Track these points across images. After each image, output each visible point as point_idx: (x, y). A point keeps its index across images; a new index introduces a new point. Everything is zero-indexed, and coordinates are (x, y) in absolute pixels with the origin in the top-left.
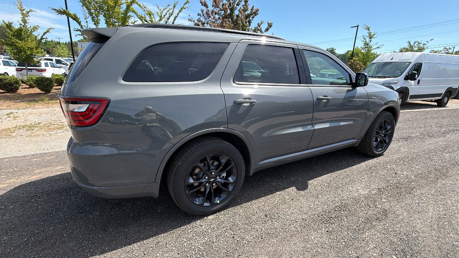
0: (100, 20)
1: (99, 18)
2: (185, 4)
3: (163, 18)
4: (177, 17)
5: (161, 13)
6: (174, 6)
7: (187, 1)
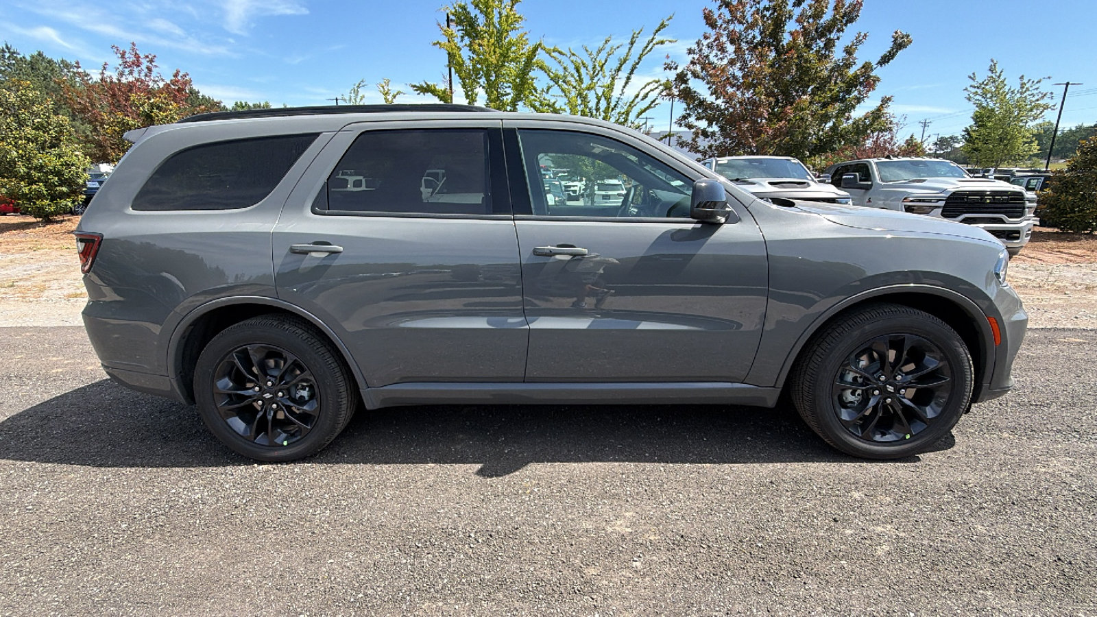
0: (477, 95)
1: (476, 91)
2: (657, 31)
3: (599, 72)
4: (638, 63)
5: (594, 60)
6: (632, 41)
7: (662, 24)
